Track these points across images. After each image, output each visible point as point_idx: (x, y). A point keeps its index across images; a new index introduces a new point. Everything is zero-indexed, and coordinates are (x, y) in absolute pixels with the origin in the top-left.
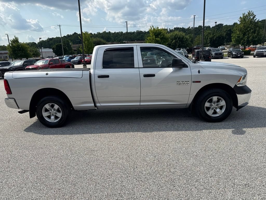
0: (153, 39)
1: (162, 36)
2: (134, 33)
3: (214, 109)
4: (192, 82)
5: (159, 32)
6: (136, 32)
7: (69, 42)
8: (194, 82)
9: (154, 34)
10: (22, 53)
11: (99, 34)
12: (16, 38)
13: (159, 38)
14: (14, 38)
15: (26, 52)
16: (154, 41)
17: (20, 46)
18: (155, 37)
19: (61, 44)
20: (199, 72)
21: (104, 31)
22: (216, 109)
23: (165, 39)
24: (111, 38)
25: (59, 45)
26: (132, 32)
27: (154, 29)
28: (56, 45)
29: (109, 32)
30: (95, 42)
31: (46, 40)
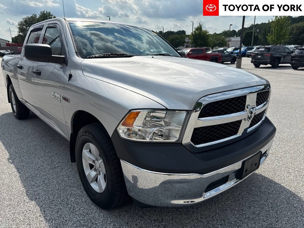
3: (97, 172)
10: (202, 41)
12: (200, 25)
14: (199, 26)
15: (206, 40)
17: (202, 34)
19: (252, 31)
25: (249, 32)
28: (246, 33)
30: (301, 27)
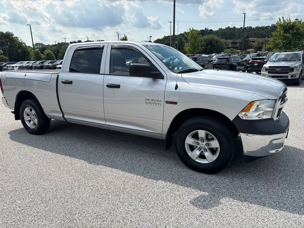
0: (280, 35)
1: (295, 31)
2: (267, 28)
3: (202, 150)
4: (165, 102)
5: (290, 26)
6: (270, 26)
7: (182, 40)
8: (167, 102)
9: (282, 28)
11: (221, 30)
12: (125, 37)
13: (289, 33)
16: (281, 38)
18: (284, 33)
19: (169, 42)
20: (177, 87)
21: (227, 27)
22: (205, 151)
23: (300, 35)
24: (234, 35)
26: (266, 26)
27: (284, 21)
29: (234, 28)
30: (207, 40)
31: (162, 39)
